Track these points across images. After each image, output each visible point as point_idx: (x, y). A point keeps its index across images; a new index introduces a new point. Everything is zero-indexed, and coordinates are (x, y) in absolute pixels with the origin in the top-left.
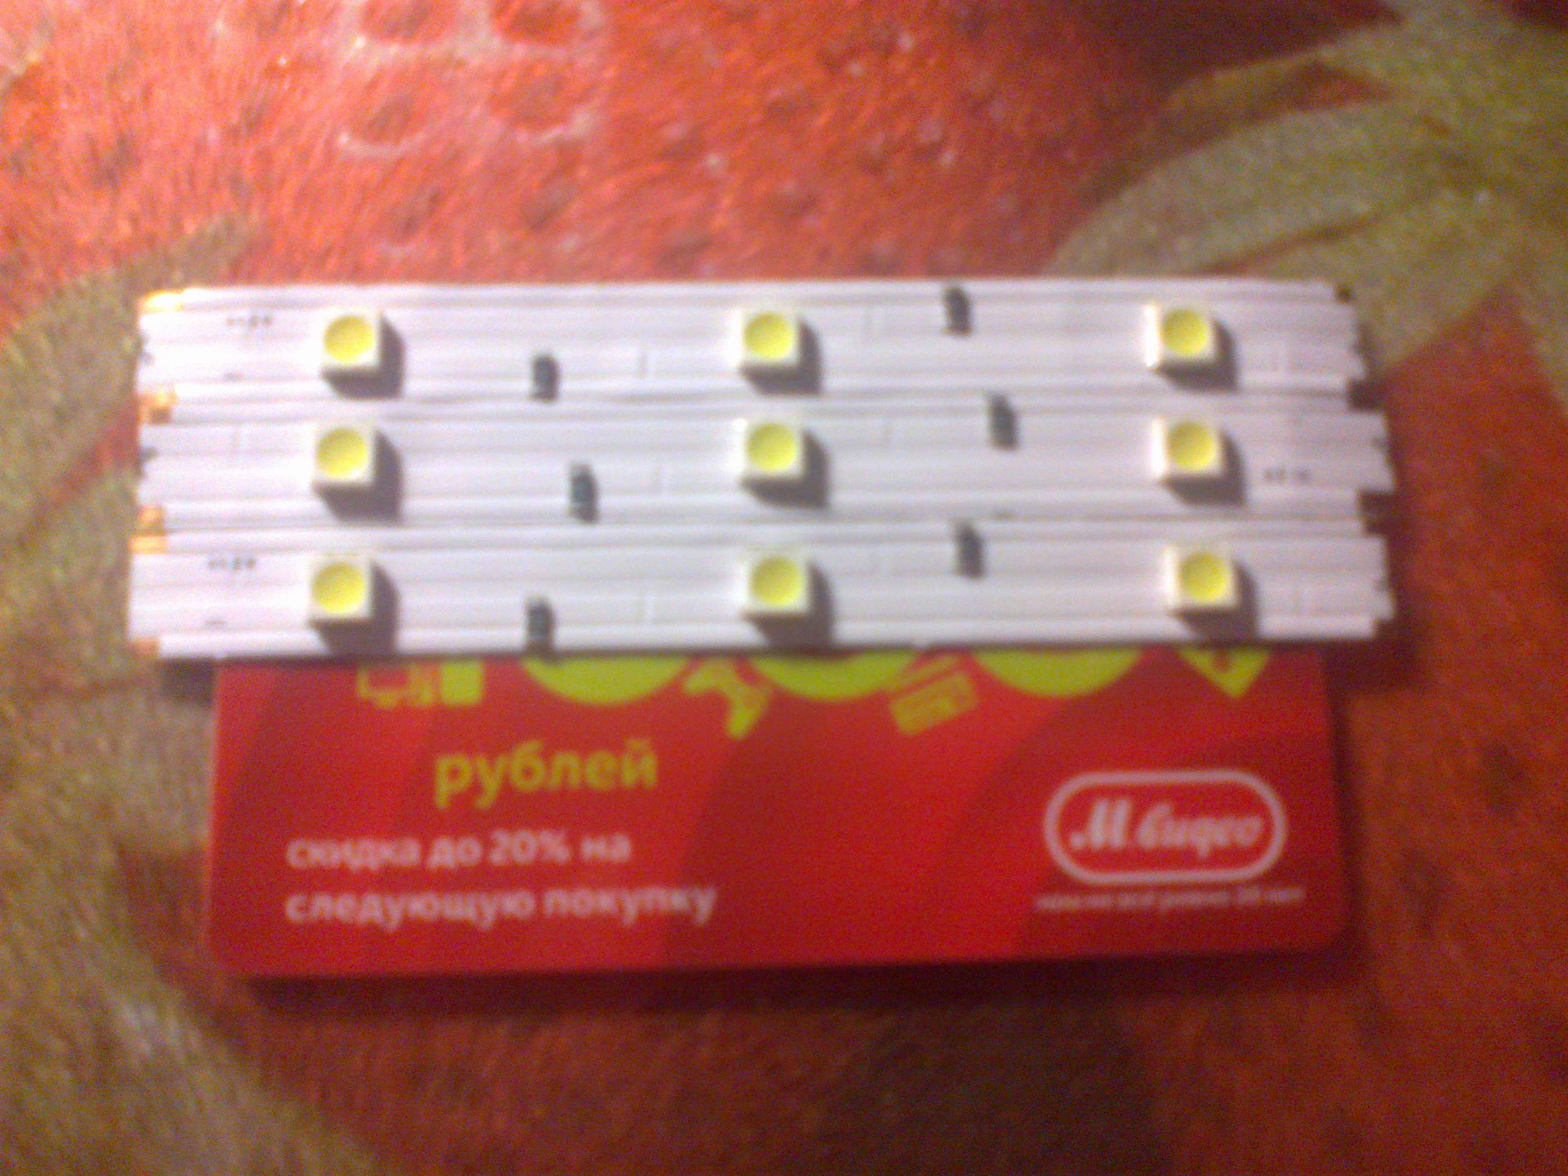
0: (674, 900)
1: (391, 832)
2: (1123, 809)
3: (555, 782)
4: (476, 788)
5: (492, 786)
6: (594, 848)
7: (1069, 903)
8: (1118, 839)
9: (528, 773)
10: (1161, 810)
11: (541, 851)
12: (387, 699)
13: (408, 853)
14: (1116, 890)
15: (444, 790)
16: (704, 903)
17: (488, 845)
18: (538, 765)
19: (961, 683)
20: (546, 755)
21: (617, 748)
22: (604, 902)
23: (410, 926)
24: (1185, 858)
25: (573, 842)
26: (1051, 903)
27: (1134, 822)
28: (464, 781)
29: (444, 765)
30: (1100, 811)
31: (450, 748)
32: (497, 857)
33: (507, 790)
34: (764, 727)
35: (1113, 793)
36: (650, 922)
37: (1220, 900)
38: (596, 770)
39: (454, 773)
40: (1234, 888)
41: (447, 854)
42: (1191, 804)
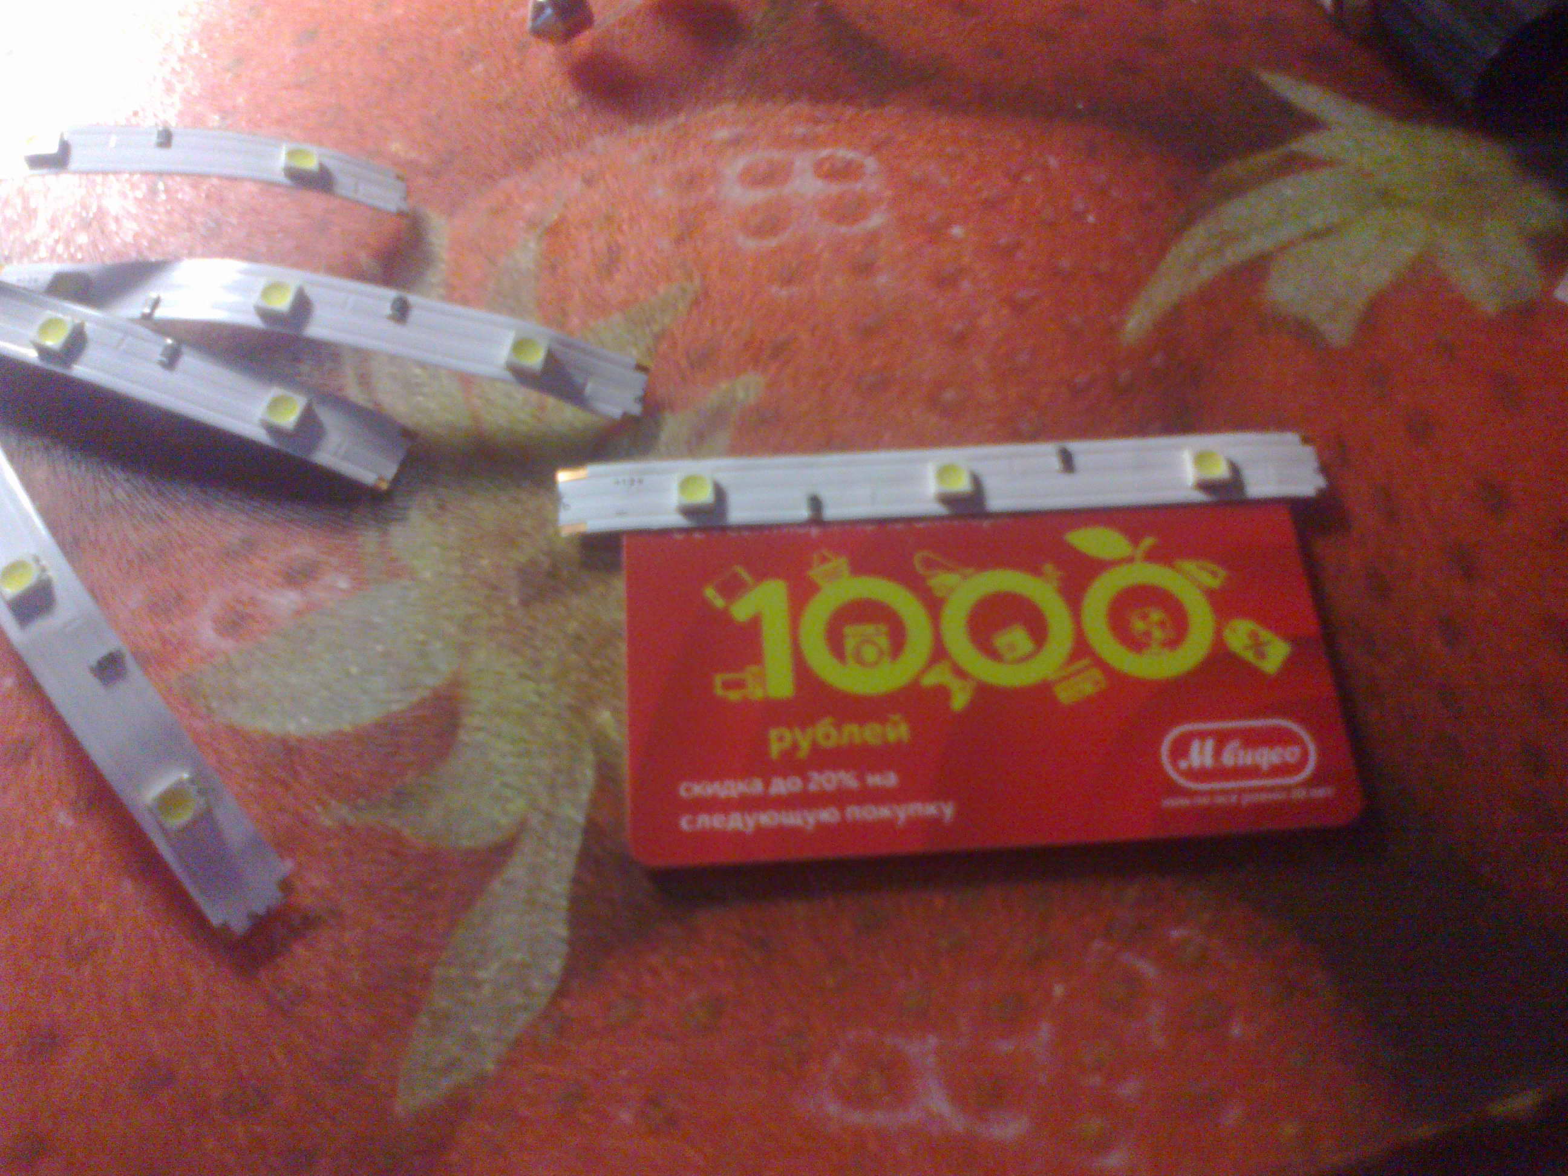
0: (930, 810)
1: (746, 773)
2: (1210, 744)
3: (845, 741)
4: (795, 747)
5: (805, 745)
6: (874, 780)
7: (1183, 802)
8: (1209, 762)
9: (827, 737)
10: (1234, 744)
11: (840, 782)
12: (734, 696)
13: (757, 786)
14: (1211, 793)
15: (775, 749)
16: (949, 811)
17: (806, 779)
18: (833, 732)
19: (1096, 674)
20: (838, 726)
21: (883, 720)
22: (884, 812)
23: (760, 831)
24: (1253, 772)
25: (861, 778)
26: (1171, 803)
27: (1218, 753)
28: (787, 744)
29: (773, 734)
30: (1195, 746)
31: (778, 722)
32: (813, 787)
33: (815, 747)
34: (973, 706)
35: (1202, 735)
36: (914, 824)
37: (1280, 796)
38: (870, 734)
39: (781, 739)
40: (1288, 789)
41: (780, 786)
42: (1252, 740)
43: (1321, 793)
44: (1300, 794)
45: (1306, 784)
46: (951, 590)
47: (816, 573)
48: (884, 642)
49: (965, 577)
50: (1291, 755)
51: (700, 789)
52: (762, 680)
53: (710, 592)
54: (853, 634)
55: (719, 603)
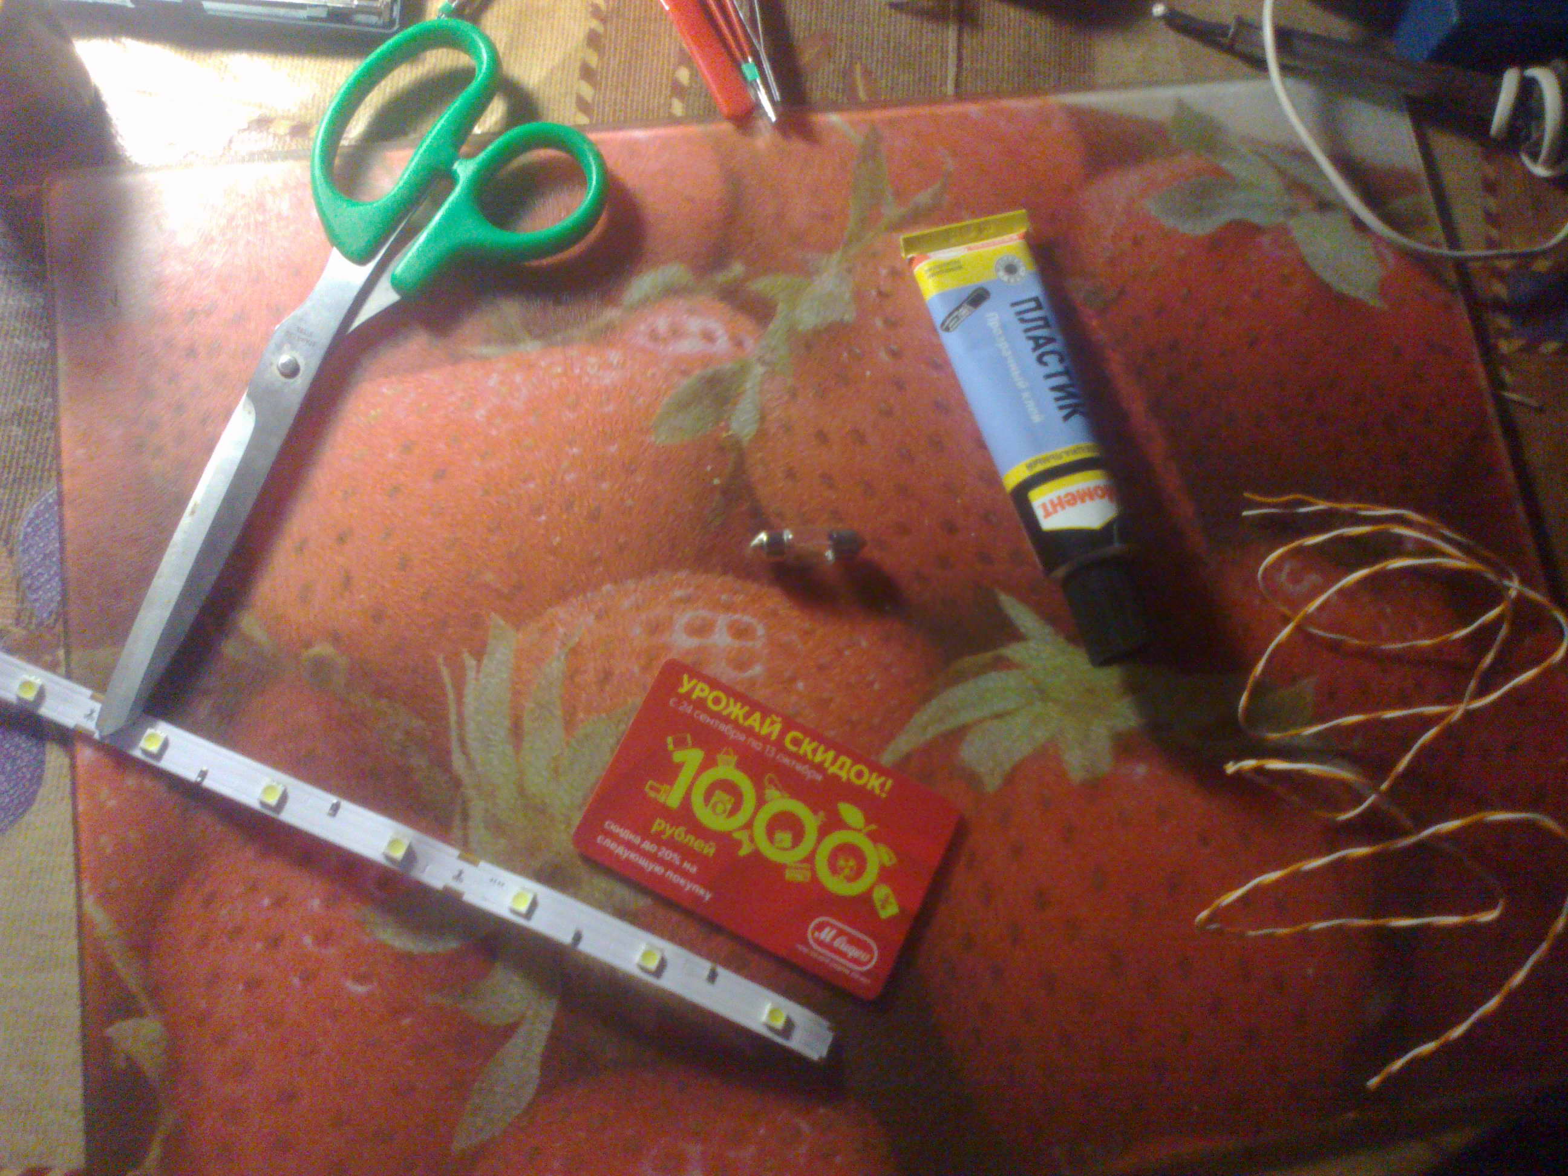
0: (700, 891)
1: (636, 832)
2: (834, 932)
3: (686, 841)
4: (663, 832)
5: (669, 832)
6: (686, 865)
7: (805, 950)
8: (828, 939)
9: (679, 835)
10: (844, 939)
11: (672, 859)
12: (652, 794)
13: (637, 840)
14: (820, 954)
15: (655, 828)
16: (708, 896)
17: (659, 850)
18: (683, 835)
19: (809, 874)
20: (687, 833)
21: (707, 842)
22: (682, 882)
23: (627, 861)
24: (843, 955)
25: (683, 860)
26: (800, 947)
27: (834, 939)
28: (661, 828)
29: (658, 821)
30: (827, 929)
31: (664, 817)
32: (660, 854)
33: (672, 836)
34: (748, 857)
35: (833, 927)
36: (691, 893)
37: (847, 972)
38: (697, 845)
39: (660, 825)
40: (851, 971)
41: (648, 846)
42: (853, 941)
43: (864, 980)
44: (856, 976)
45: (862, 974)
46: (772, 799)
47: (720, 757)
48: (729, 806)
49: (783, 797)
50: (863, 956)
51: (614, 828)
52: (668, 793)
53: (670, 740)
54: (719, 795)
55: (671, 747)
